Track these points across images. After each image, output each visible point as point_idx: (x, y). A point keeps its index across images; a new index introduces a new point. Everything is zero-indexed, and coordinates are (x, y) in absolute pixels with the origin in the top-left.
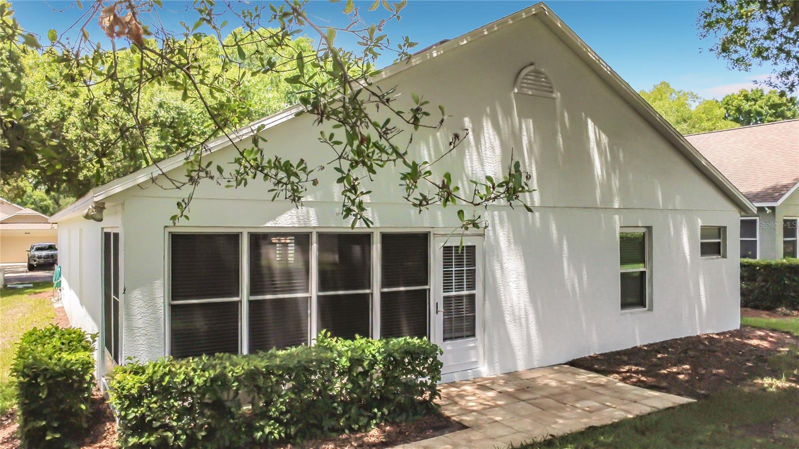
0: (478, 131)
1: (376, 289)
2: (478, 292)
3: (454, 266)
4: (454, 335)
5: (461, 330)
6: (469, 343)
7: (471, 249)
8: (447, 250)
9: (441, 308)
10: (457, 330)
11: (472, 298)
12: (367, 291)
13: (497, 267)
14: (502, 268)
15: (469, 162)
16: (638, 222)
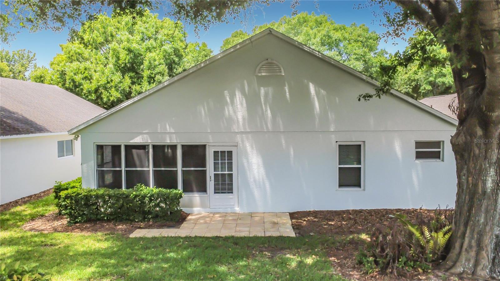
0: (232, 97)
1: (180, 168)
2: (234, 172)
3: (220, 160)
4: (220, 191)
5: (225, 189)
6: (230, 196)
7: (230, 153)
8: (216, 153)
9: (213, 178)
10: (222, 189)
11: (231, 176)
12: (175, 169)
13: (245, 161)
14: (248, 162)
15: (227, 112)
16: (352, 139)
